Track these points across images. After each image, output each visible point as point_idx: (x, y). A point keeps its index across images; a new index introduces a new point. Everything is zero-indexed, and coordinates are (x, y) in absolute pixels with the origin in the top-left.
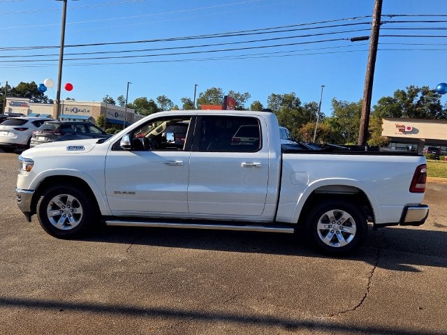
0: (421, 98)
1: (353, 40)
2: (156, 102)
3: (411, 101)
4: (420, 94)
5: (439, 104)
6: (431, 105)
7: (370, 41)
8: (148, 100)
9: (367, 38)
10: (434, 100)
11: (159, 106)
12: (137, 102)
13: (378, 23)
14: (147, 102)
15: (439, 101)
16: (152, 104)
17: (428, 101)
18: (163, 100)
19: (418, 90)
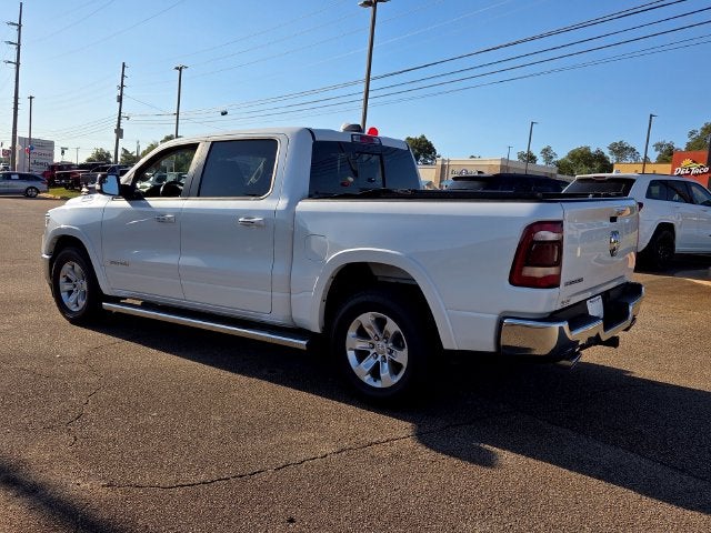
2: (607, 153)
8: (593, 150)
11: (612, 159)
12: (573, 155)
14: (589, 154)
16: (601, 158)
18: (621, 150)
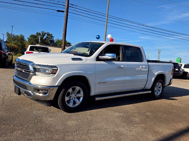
0: (47, 37)
1: (58, 11)
3: (43, 38)
4: (46, 35)
5: (53, 40)
6: (51, 40)
7: (65, 13)
9: (63, 12)
10: (52, 38)
13: (68, 7)
15: (53, 39)
17: (49, 38)
19: (45, 33)
